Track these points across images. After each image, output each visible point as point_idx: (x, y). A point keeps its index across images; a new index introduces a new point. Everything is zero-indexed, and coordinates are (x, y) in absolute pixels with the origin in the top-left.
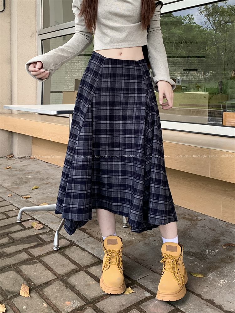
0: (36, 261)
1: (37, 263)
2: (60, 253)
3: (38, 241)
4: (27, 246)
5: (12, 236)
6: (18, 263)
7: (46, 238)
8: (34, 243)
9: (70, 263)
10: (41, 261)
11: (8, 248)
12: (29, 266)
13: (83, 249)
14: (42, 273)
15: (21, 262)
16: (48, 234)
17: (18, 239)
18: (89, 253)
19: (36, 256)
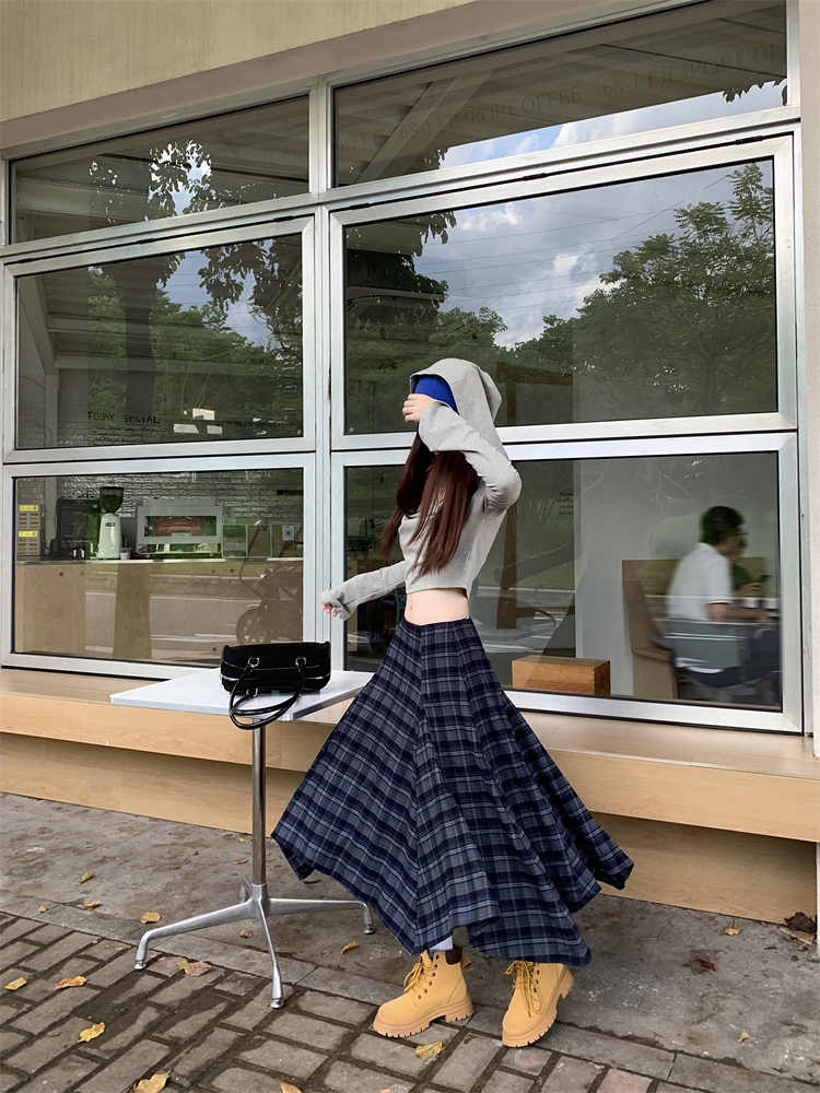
0: (260, 1040)
1: (265, 1041)
2: (291, 1011)
3: (224, 1000)
4: (211, 1014)
5: (158, 1002)
6: (228, 1051)
7: (234, 990)
8: (219, 1006)
9: (329, 1025)
10: (271, 1036)
11: (173, 1028)
12: (255, 1051)
13: (328, 994)
14: (292, 1057)
15: (232, 1046)
16: (230, 980)
17: (176, 1005)
18: (346, 998)
19: (251, 1029)
